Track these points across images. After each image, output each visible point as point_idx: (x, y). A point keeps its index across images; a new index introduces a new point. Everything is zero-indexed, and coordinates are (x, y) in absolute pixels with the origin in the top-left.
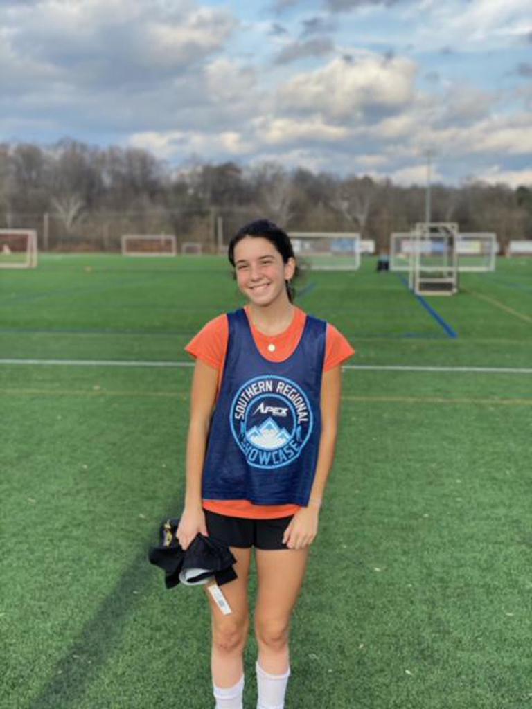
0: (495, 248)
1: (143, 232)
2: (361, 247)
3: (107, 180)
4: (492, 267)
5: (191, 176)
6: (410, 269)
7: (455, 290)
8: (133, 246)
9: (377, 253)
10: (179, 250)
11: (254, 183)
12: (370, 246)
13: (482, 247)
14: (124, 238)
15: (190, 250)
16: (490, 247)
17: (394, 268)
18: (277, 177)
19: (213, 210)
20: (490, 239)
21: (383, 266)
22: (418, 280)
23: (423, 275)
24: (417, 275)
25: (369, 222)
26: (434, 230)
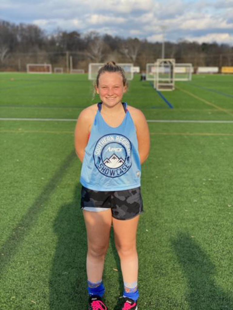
0: (192, 70)
1: (36, 63)
2: (134, 70)
3: (19, 39)
4: (190, 79)
5: (58, 37)
6: (154, 79)
7: (174, 89)
8: (32, 69)
9: (141, 72)
10: (53, 71)
11: (86, 41)
12: (137, 69)
13: (186, 70)
14: (28, 65)
15: (58, 71)
16: (189, 70)
17: (148, 79)
18: (96, 38)
19: (68, 53)
20: (189, 66)
21: (143, 78)
22: (158, 84)
23: (160, 82)
24: (158, 82)
25: (137, 59)
26: (165, 62)
